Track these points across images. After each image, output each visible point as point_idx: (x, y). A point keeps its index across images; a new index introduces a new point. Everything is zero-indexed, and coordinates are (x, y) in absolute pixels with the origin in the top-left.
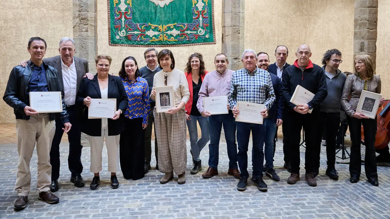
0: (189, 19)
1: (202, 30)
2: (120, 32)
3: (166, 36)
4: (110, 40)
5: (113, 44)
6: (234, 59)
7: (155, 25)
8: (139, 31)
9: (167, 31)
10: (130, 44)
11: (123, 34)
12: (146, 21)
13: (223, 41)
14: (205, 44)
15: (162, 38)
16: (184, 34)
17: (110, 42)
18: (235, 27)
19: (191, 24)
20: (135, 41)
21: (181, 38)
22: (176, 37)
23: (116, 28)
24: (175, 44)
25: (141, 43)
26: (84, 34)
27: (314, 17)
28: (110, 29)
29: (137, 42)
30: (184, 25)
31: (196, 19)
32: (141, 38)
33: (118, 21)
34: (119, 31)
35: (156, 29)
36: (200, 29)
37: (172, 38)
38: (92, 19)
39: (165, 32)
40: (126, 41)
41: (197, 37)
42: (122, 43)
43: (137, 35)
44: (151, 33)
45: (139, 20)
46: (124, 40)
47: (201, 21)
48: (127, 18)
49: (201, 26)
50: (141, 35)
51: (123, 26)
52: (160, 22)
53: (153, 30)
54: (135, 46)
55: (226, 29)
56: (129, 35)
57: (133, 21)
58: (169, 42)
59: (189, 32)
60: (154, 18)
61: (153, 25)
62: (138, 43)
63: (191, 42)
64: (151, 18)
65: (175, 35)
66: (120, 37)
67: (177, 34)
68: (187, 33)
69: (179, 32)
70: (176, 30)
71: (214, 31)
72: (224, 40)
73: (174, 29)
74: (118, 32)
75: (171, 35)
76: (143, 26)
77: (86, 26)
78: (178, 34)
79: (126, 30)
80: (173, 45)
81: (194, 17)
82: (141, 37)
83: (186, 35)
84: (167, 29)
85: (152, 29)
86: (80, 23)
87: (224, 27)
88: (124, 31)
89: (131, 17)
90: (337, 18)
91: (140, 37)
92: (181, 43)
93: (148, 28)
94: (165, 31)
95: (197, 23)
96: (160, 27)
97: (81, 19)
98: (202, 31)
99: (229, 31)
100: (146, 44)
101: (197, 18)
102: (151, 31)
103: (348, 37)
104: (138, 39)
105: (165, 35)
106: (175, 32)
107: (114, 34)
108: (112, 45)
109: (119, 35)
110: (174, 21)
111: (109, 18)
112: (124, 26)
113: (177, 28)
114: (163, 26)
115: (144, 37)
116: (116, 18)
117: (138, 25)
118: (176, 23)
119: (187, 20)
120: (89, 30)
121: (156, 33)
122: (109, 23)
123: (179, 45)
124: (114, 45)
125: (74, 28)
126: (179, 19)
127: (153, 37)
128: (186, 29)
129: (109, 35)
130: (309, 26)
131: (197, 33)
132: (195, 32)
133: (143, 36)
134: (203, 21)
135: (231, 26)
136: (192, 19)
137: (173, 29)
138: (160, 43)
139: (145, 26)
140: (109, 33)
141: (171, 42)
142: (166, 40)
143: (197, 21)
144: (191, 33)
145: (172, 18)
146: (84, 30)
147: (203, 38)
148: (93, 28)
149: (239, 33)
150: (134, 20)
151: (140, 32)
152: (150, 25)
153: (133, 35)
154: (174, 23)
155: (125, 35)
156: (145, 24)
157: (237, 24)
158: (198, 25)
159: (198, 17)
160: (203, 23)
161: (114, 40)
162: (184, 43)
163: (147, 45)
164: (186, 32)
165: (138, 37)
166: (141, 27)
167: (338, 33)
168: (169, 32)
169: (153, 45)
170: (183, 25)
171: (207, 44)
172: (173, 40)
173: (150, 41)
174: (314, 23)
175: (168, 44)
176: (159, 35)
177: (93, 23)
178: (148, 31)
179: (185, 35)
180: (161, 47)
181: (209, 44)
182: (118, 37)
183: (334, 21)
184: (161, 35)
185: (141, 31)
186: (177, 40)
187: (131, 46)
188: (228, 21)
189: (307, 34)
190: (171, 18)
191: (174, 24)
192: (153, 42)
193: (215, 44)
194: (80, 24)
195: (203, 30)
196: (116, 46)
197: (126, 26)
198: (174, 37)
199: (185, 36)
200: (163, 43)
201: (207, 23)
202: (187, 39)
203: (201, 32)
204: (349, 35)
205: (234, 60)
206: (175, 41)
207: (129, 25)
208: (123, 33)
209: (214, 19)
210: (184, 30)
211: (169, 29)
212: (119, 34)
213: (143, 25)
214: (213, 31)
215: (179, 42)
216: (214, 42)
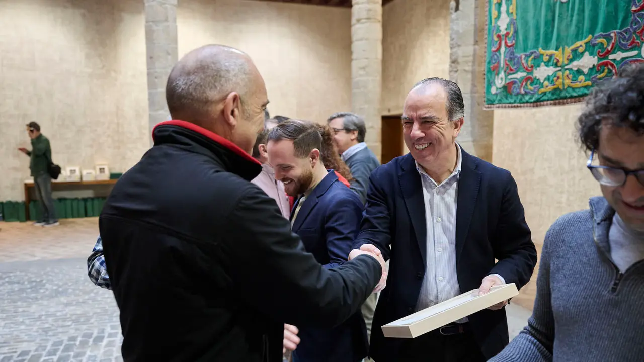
0: (621, 16)
3: (569, 76)
5: (487, 106)
7: (549, 52)
8: (523, 72)
9: (572, 61)
10: (510, 103)
12: (535, 46)
16: (606, 64)
19: (626, 31)
20: (517, 94)
21: (599, 76)
22: (588, 76)
23: (493, 71)
25: (526, 100)
29: (520, 96)
30: (609, 38)
31: (639, 10)
32: (526, 87)
33: (495, 56)
37: (581, 78)
39: (566, 65)
40: (504, 96)
42: (499, 101)
43: (521, 81)
44: (543, 72)
48: (507, 46)
50: (527, 80)
51: (502, 65)
52: (560, 42)
53: (547, 64)
54: (517, 107)
56: (509, 83)
57: (516, 51)
59: (619, 56)
61: (546, 52)
62: (522, 99)
65: (586, 71)
67: (592, 66)
69: (595, 61)
70: (590, 54)
73: (586, 53)
74: (495, 78)
75: (580, 72)
78: (594, 65)
79: (505, 72)
80: (581, 98)
81: (634, 8)
82: (526, 84)
83: (612, 65)
85: (545, 62)
88: (502, 75)
89: (514, 42)
91: (524, 84)
93: (538, 61)
94: (566, 62)
95: (643, 23)
96: (559, 54)
100: (534, 99)
101: (642, 8)
102: (542, 66)
104: (522, 90)
105: (567, 72)
106: (588, 62)
107: (488, 84)
109: (495, 85)
110: (586, 31)
111: (485, 53)
112: (504, 65)
113: (592, 49)
114: (563, 49)
115: (531, 84)
116: (493, 49)
117: (524, 57)
118: (590, 36)
119: (617, 21)
122: (484, 62)
127: (544, 81)
128: (611, 49)
131: (640, 54)
133: (529, 82)
136: (629, 14)
137: (582, 53)
138: (556, 94)
139: (533, 56)
140: (484, 84)
141: (577, 90)
142: (569, 87)
143: (641, 16)
144: (623, 59)
145: (583, 24)
150: (518, 48)
151: (525, 74)
152: (541, 51)
153: (515, 83)
154: (587, 36)
156: (534, 52)
158: (642, 30)
161: (488, 97)
163: (534, 102)
164: (611, 57)
166: (527, 62)
168: (575, 65)
169: (545, 100)
170: (605, 37)
172: (583, 83)
173: (540, 92)
175: (572, 97)
176: (555, 75)
178: (538, 69)
179: (610, 67)
180: (559, 104)
182: (493, 90)
185: (526, 70)
186: (589, 83)
187: (512, 107)
191: (586, 40)
192: (544, 94)
196: (491, 108)
197: (506, 63)
198: (584, 75)
199: (609, 69)
200: (563, 94)
207: (510, 59)
208: (501, 79)
210: (609, 53)
211: (576, 55)
212: (496, 82)
213: (530, 57)
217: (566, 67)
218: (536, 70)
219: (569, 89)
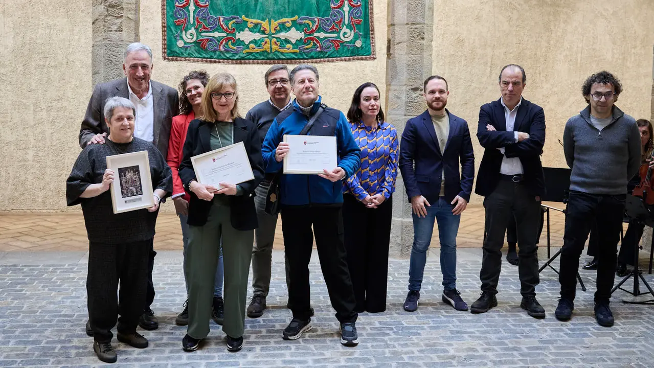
0: (323, 9)
1: (348, 31)
2: (186, 32)
3: (277, 43)
4: (165, 49)
5: (170, 58)
6: (412, 89)
7: (255, 21)
8: (222, 32)
9: (279, 31)
10: (204, 58)
11: (191, 37)
12: (237, 13)
13: (389, 54)
14: (354, 60)
15: (268, 45)
16: (312, 39)
17: (164, 52)
18: (415, 26)
19: (328, 20)
20: (215, 51)
21: (306, 47)
22: (295, 45)
23: (177, 25)
24: (294, 59)
25: (226, 57)
26: (114, 36)
27: (565, 10)
28: (165, 28)
29: (218, 53)
30: (314, 22)
31: (336, 8)
32: (226, 46)
33: (181, 12)
34: (184, 32)
35: (256, 28)
36: (345, 29)
37: (288, 46)
38: (129, 6)
39: (274, 34)
40: (196, 51)
41: (338, 46)
42: (188, 54)
43: (219, 40)
44: (246, 36)
45: (224, 10)
46: (192, 49)
47: (346, 14)
48: (199, 5)
49: (346, 23)
50: (228, 39)
51: (192, 22)
52: (265, 15)
53: (251, 30)
54: (215, 62)
55: (397, 28)
56: (202, 40)
57: (212, 12)
58: (282, 53)
59: (322, 35)
60: (252, 7)
61: (250, 20)
62: (220, 56)
63: (326, 56)
64: (248, 6)
65: (294, 41)
66: (185, 43)
67: (299, 39)
68: (319, 37)
69: (302, 35)
70: (297, 30)
71: (372, 34)
72: (391, 52)
73: (293, 29)
74: (182, 32)
75: (287, 41)
76: (231, 22)
77: (119, 21)
78: (301, 38)
79: (196, 29)
80: (289, 61)
81: (332, 6)
82: (227, 43)
83: (316, 41)
84: (278, 28)
85: (248, 28)
86: (106, 13)
87: (393, 25)
88: (193, 30)
89: (207, 3)
90: (611, 12)
91: (224, 43)
92: (305, 57)
93: (241, 26)
94: (274, 32)
95: (339, 17)
96: (265, 24)
97: (110, 7)
98: (349, 34)
99: (402, 34)
100: (237, 57)
101: (339, 7)
102: (247, 31)
103: (633, 51)
104: (221, 47)
105: (275, 40)
106: (295, 35)
107: (172, 36)
108: (168, 59)
109: (183, 39)
110: (292, 12)
111: (163, 5)
112: (194, 22)
113: (298, 26)
114: (270, 21)
115: (233, 44)
116: (177, 4)
117: (222, 19)
118: (296, 17)
119: (319, 11)
120: (123, 28)
121: (258, 36)
122: (163, 14)
123: (302, 61)
124: (172, 60)
125: (93, 23)
126: (302, 8)
127: (250, 43)
128: (316, 29)
129: (164, 40)
130: (555, 26)
131: (339, 37)
132: (335, 35)
133: (230, 42)
134: (350, 13)
135: (407, 24)
136: (328, 9)
137: (290, 28)
138: (264, 56)
139: (234, 21)
140: (164, 35)
141: (286, 55)
142: (277, 51)
143: (339, 12)
144: (326, 38)
145: (289, 6)
146: (114, 28)
147: (351, 48)
148: (132, 24)
149: (423, 38)
150: (214, 10)
151: (225, 35)
152: (246, 19)
153: (211, 40)
154: (293, 16)
155: (195, 39)
156: (235, 18)
157: (419, 19)
158: (340, 21)
159: (341, 5)
160: (350, 18)
161: (173, 50)
162: (312, 58)
163: (237, 59)
164: (316, 35)
165: (222, 43)
166: (227, 25)
167: (614, 43)
168: (283, 35)
169: (250, 59)
170: (309, 20)
171: (358, 59)
172: (291, 50)
173: (244, 52)
174: (565, 22)
175: (280, 59)
176: (261, 40)
177: (131, 14)
178: (241, 32)
179: (315, 41)
180: (266, 63)
181: (362, 59)
182: (180, 44)
183: (606, 19)
184: (266, 40)
185: (226, 31)
186: (297, 51)
187: (206, 61)
188: (401, 14)
189: (552, 42)
190: (286, 6)
191: (293, 19)
192: (250, 53)
193: (374, 59)
194: (106, 16)
195: (351, 30)
196: (177, 60)
197: (198, 21)
198: (292, 44)
199: (314, 42)
200: (270, 56)
201: (359, 17)
202: (318, 49)
203: (346, 36)
204: (635, 47)
205: (411, 91)
206: (294, 53)
207: (204, 19)
208: (191, 35)
209: (372, 9)
210: (313, 31)
211: (283, 28)
212: (184, 36)
213: (231, 20)
214: (371, 32)
215: (302, 55)
216: (372, 56)
217: (273, 36)
218: (239, 33)
219: (277, 53)
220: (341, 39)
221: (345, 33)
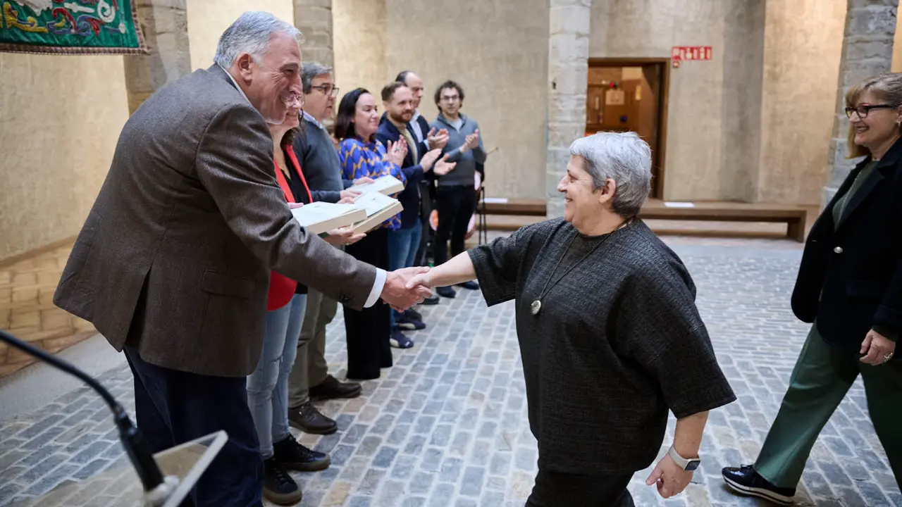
1: (107, 6)
3: (13, 11)
14: (119, 52)
16: (63, 12)
21: (56, 24)
22: (41, 20)
36: (101, 4)
37: (31, 19)
41: (98, 29)
58: (24, 32)
59: (75, 7)
63: (85, 43)
65: (38, 12)
67: (45, 8)
68: (71, 10)
69: (48, 3)
71: (135, 16)
75: (28, 10)
78: (48, 8)
80: (35, 47)
83: (69, 16)
92: (58, 41)
105: (9, 5)
123: (53, 48)
131: (96, 14)
132: (91, 10)
135: (172, 8)
141: (30, 35)
144: (80, 13)
147: (114, 34)
162: (67, 45)
164: (67, 5)
171: (124, 52)
172: (36, 28)
175: (21, 42)
179: (67, 17)
181: (129, 52)
186: (45, 29)
195: (110, 5)
198: (36, 16)
199: (66, 19)
202: (73, 31)
203: (105, 14)
206: (41, 33)
214: (133, 13)
216: (141, 49)
219: (15, 30)
220: (99, 17)
221: (104, 9)
